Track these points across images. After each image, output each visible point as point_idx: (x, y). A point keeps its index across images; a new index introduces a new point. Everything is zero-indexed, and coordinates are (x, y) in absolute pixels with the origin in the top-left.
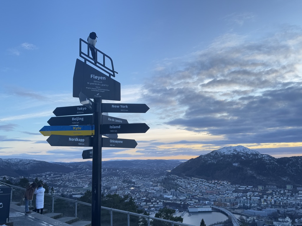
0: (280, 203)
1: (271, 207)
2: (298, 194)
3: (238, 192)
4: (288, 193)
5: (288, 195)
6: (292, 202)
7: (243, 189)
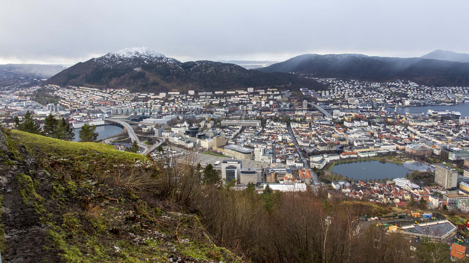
0: (181, 109)
1: (172, 114)
2: (199, 99)
3: (138, 101)
4: (190, 98)
5: (190, 101)
6: (192, 107)
7: (144, 97)
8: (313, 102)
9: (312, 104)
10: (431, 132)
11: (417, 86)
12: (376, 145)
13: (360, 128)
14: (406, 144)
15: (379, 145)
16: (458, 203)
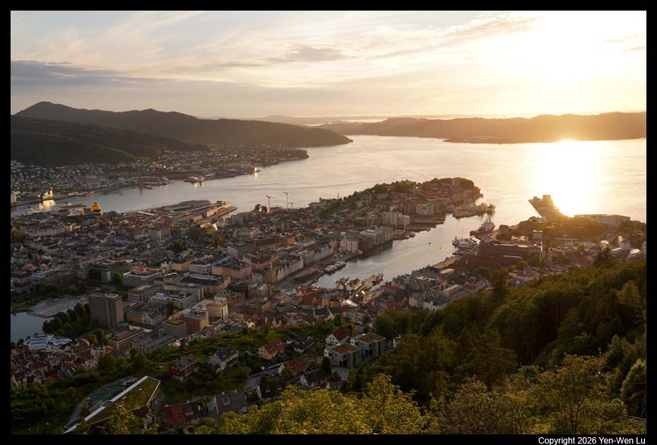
10: (66, 243)
11: (22, 166)
14: (29, 273)
16: (133, 344)
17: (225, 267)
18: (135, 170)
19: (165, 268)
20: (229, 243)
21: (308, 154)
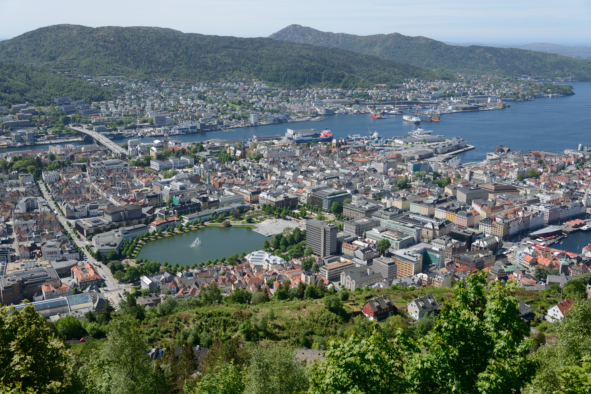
8: (85, 126)
9: (84, 129)
11: (267, 87)
12: (212, 199)
13: (181, 170)
14: (258, 191)
15: (216, 199)
16: (341, 276)
17: (450, 211)
18: (371, 98)
19: (385, 203)
20: (458, 186)
21: (574, 91)
